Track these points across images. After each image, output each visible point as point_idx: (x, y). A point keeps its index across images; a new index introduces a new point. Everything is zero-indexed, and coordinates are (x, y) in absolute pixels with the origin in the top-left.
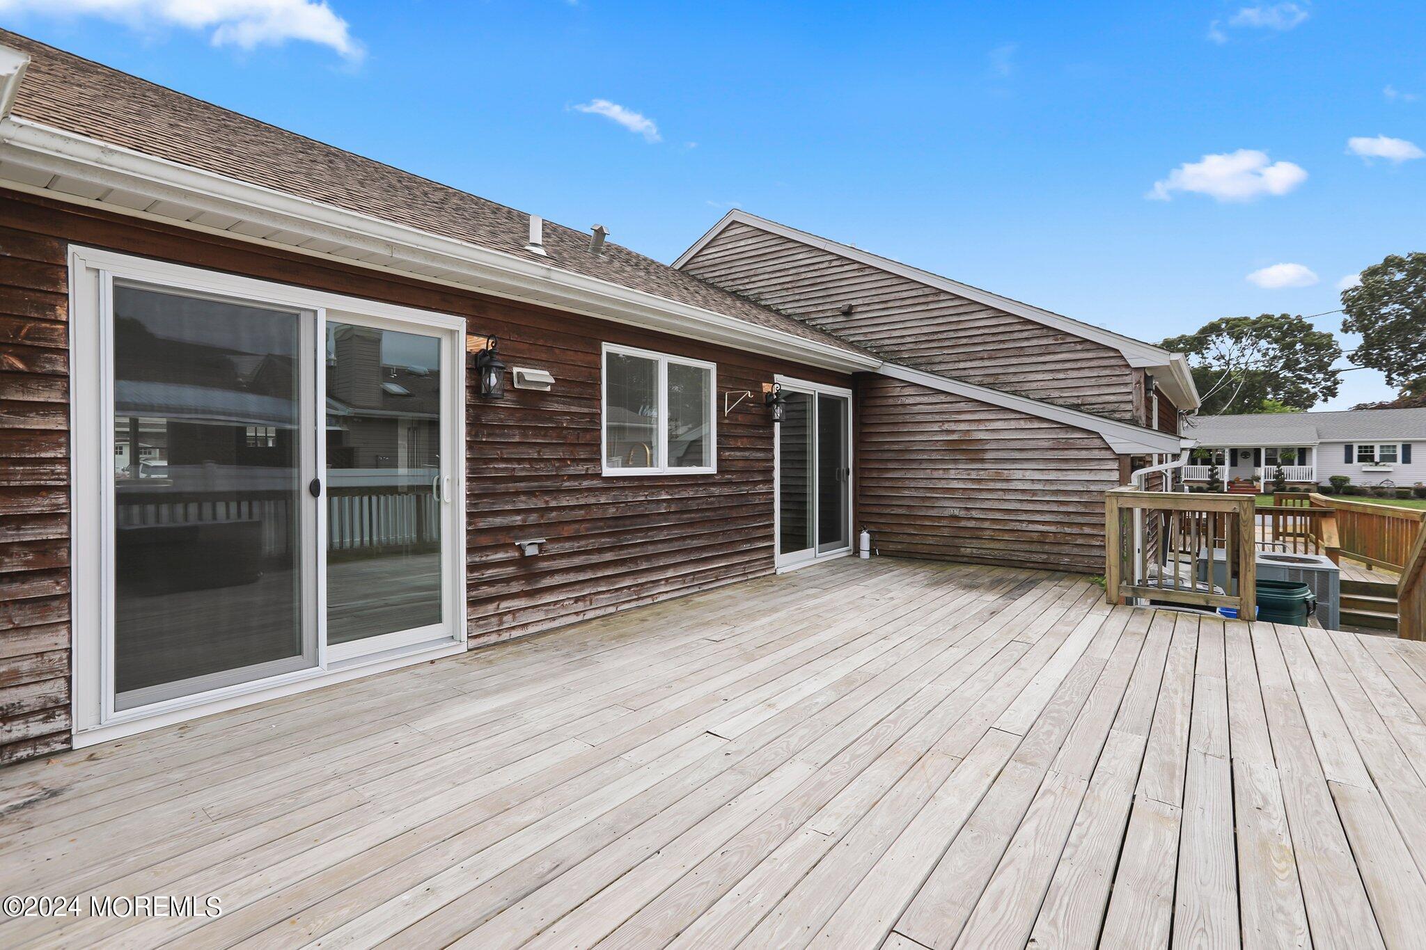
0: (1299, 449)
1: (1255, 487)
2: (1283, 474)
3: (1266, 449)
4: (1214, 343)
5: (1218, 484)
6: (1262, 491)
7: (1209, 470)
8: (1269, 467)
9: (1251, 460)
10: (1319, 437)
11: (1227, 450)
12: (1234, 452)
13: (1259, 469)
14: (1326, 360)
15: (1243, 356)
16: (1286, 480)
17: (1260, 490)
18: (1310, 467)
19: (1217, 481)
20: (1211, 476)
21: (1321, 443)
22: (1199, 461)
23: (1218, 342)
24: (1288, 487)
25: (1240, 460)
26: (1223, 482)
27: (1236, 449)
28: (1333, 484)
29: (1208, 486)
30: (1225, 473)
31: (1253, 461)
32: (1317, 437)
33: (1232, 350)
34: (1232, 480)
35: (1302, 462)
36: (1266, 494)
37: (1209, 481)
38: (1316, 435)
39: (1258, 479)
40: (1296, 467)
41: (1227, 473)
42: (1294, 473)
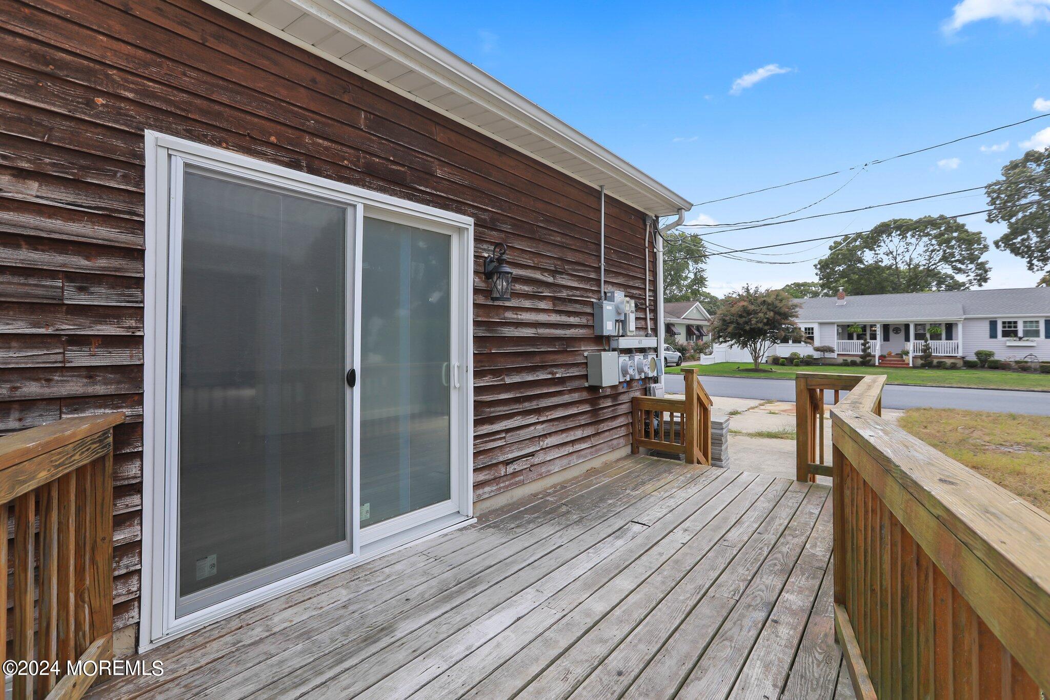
0: (946, 324)
1: (904, 361)
2: (930, 348)
3: (916, 325)
4: (884, 242)
5: (870, 358)
6: (911, 365)
7: (862, 344)
8: (918, 341)
9: (902, 335)
10: (964, 313)
11: (878, 326)
12: (886, 328)
13: (908, 343)
14: (976, 253)
15: (908, 251)
16: (933, 354)
17: (908, 364)
18: (956, 342)
19: (869, 355)
20: (864, 350)
21: (965, 319)
22: (855, 336)
23: (887, 241)
24: (935, 361)
25: (892, 335)
26: (874, 356)
27: (888, 325)
28: (978, 358)
29: (861, 360)
30: (877, 347)
31: (904, 337)
32: (962, 313)
33: (898, 246)
34: (885, 353)
35: (949, 337)
36: (914, 367)
37: (862, 355)
38: (961, 312)
39: (907, 353)
40: (944, 342)
41: (878, 347)
42: (941, 348)
